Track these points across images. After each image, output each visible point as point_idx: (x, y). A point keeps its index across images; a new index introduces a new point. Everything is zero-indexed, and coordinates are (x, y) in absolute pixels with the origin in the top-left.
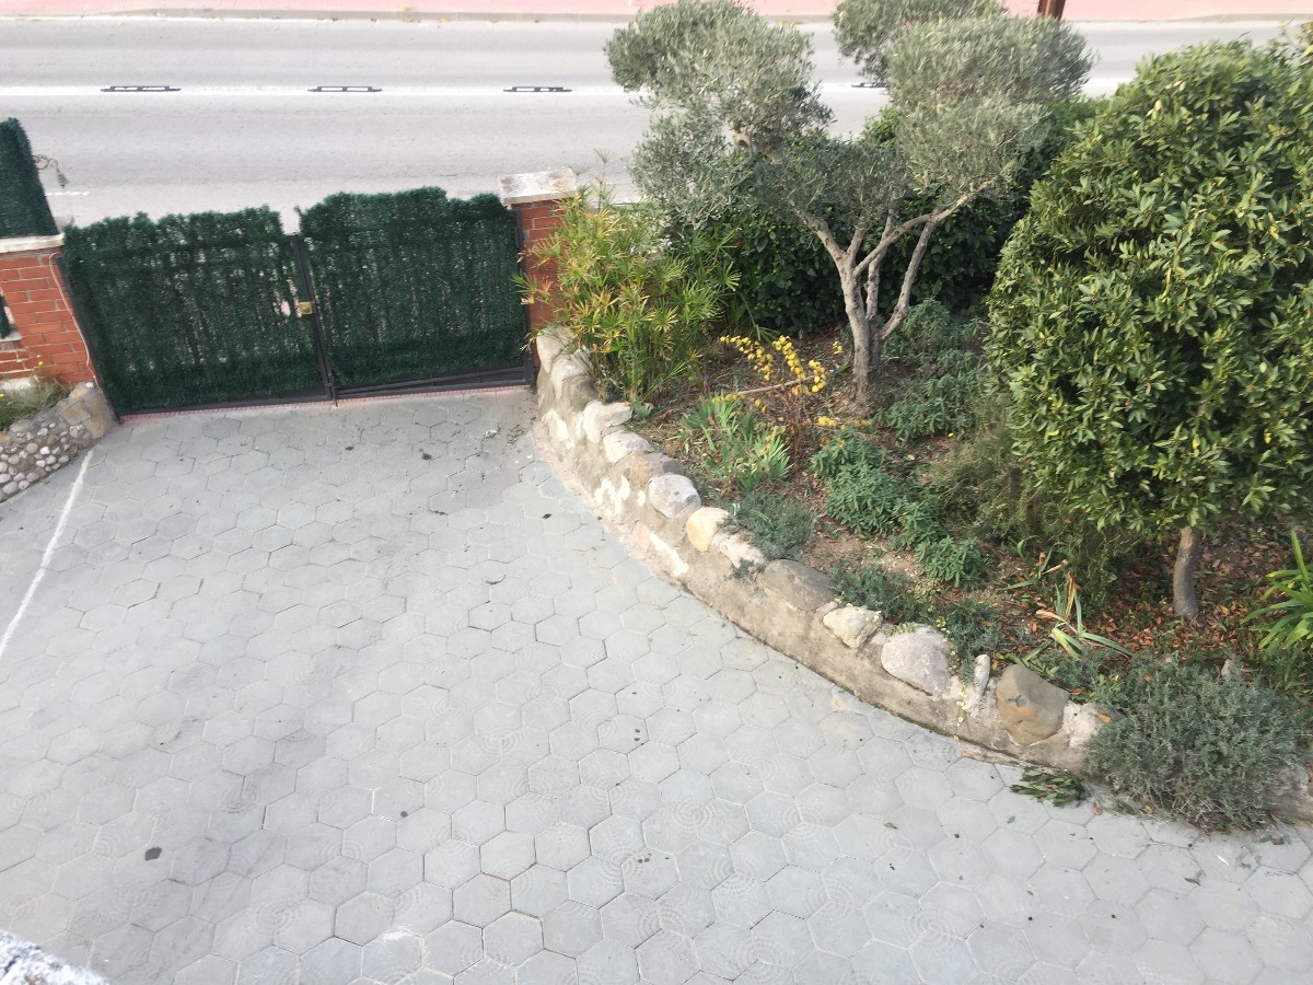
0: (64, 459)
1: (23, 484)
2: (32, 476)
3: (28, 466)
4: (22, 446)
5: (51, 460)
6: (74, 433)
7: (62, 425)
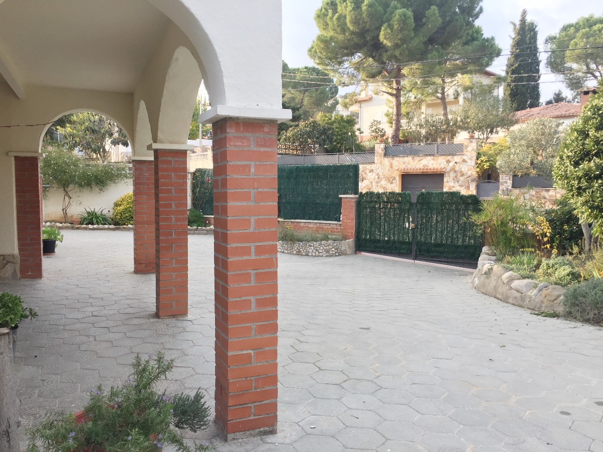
0: (337, 254)
1: (324, 255)
2: (327, 254)
3: (328, 251)
4: (328, 246)
5: (334, 252)
6: (342, 249)
7: (340, 246)
